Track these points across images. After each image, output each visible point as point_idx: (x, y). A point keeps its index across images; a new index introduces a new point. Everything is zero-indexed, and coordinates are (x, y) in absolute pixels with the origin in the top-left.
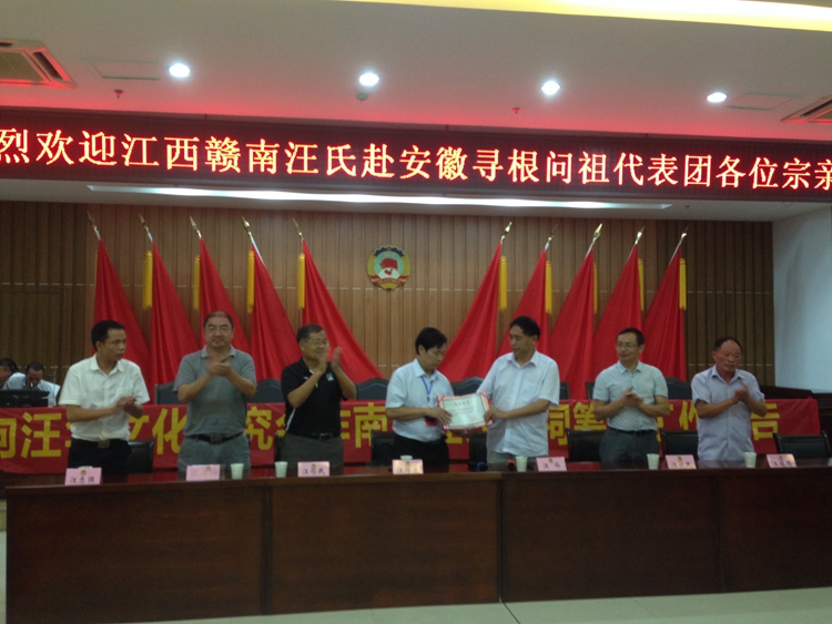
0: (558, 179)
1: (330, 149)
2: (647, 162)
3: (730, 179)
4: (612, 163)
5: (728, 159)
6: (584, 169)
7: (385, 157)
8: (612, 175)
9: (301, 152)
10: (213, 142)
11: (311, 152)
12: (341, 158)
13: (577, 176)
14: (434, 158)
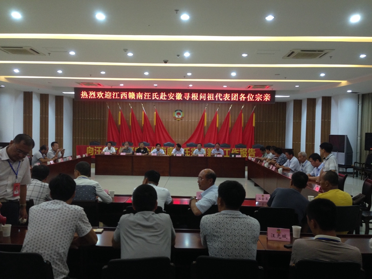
0: (202, 99)
1: (153, 94)
2: (223, 95)
3: (242, 99)
4: (215, 96)
5: (242, 94)
6: (208, 97)
7: (165, 95)
8: (215, 98)
9: (147, 95)
10: (130, 93)
11: (149, 95)
12: (155, 96)
13: (207, 99)
14: (175, 95)
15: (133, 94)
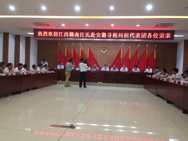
1: (86, 33)
2: (135, 34)
4: (129, 34)
5: (149, 33)
6: (125, 35)
7: (94, 34)
10: (70, 33)
11: (83, 34)
14: (101, 34)
15: (73, 33)
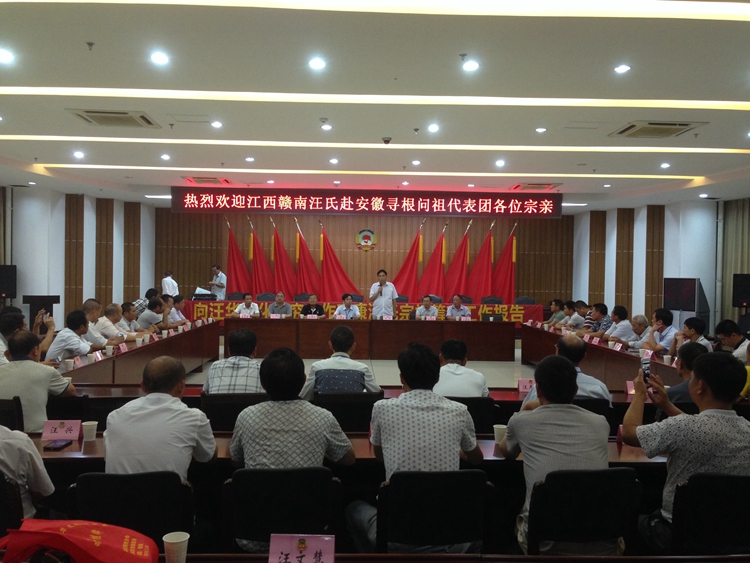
0: (423, 210)
1: (327, 199)
2: (462, 202)
3: (500, 209)
4: (447, 203)
5: (498, 200)
6: (435, 205)
7: (350, 202)
8: (447, 208)
9: (315, 201)
10: (281, 198)
11: (320, 200)
12: (332, 202)
13: (431, 209)
14: (370, 202)
15: (288, 199)
